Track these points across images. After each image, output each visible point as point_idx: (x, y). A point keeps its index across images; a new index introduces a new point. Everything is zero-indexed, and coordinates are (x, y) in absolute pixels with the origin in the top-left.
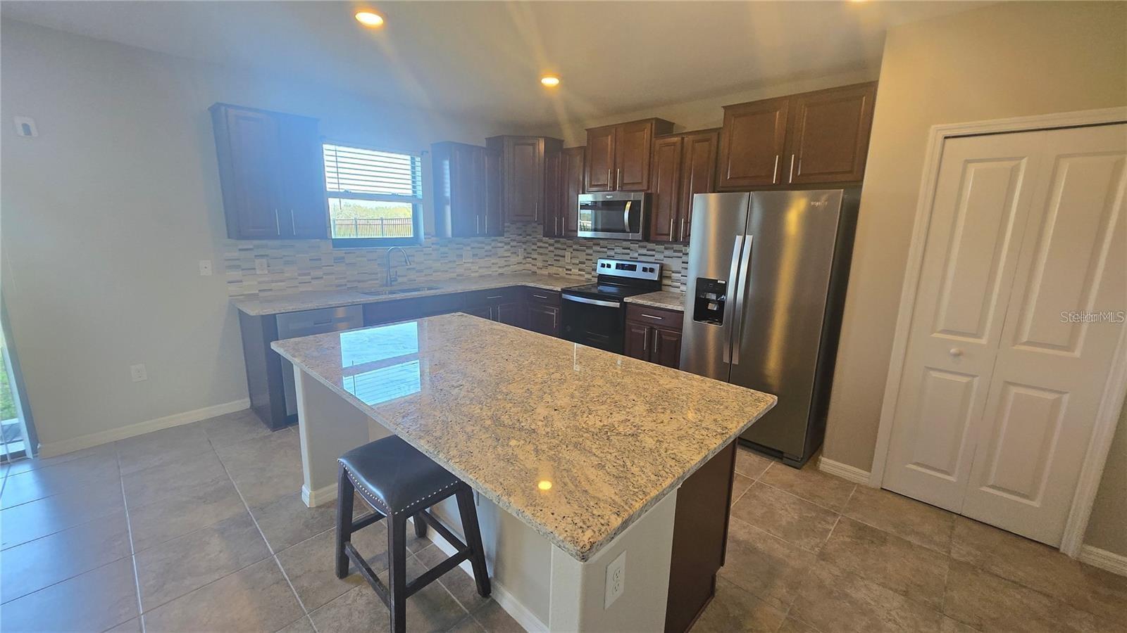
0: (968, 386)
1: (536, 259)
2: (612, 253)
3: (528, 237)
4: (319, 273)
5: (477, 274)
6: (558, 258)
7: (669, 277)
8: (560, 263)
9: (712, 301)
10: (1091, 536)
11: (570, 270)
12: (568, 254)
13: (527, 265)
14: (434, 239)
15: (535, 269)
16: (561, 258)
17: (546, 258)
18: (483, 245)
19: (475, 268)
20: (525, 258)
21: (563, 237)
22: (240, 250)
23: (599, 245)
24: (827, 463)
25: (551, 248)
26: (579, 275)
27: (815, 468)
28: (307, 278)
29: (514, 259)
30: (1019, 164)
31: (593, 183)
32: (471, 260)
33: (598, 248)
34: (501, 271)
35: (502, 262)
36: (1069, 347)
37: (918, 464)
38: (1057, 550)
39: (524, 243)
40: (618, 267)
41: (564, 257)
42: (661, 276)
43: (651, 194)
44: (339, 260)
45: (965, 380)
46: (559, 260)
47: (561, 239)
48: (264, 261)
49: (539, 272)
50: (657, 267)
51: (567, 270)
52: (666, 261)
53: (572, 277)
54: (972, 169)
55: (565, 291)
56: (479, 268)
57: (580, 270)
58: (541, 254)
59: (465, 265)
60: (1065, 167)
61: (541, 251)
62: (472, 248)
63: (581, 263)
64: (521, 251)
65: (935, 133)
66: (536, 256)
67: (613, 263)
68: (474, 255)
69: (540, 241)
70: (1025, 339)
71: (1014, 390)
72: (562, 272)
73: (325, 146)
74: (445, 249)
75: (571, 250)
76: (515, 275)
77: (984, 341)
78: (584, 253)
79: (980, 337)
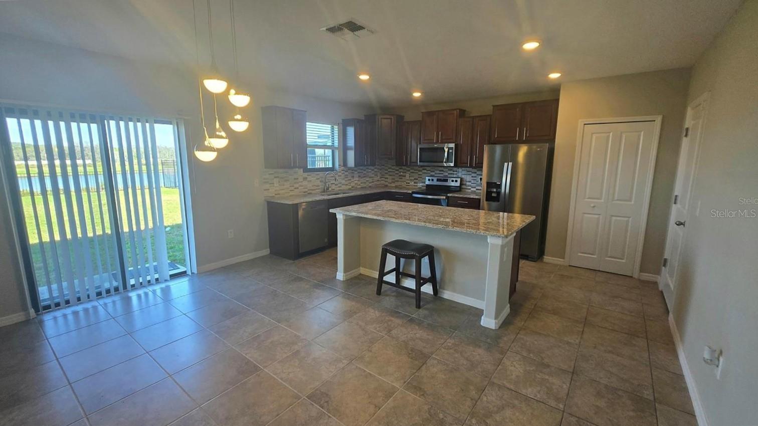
0: (598, 219)
1: (387, 178)
2: (433, 174)
3: (382, 167)
4: (297, 186)
5: (360, 187)
6: (401, 177)
7: (465, 185)
8: (403, 180)
9: (494, 192)
10: (642, 270)
11: (409, 183)
12: (407, 175)
13: (382, 182)
14: (343, 167)
15: (387, 183)
16: (403, 177)
17: (393, 177)
18: (362, 171)
19: (359, 183)
20: (381, 178)
21: (404, 166)
22: (269, 174)
23: (425, 169)
24: (547, 258)
25: (397, 172)
26: (414, 186)
27: (542, 261)
28: (293, 188)
29: (376, 179)
30: (609, 135)
31: (426, 138)
32: (357, 179)
33: (425, 171)
34: (370, 185)
35: (371, 180)
36: (630, 200)
37: (582, 253)
38: (631, 277)
39: (381, 170)
40: (438, 180)
41: (405, 176)
42: (461, 184)
43: (458, 144)
44: (305, 179)
45: (597, 216)
46: (402, 178)
47: (403, 167)
48: (278, 179)
49: (389, 185)
50: (459, 180)
51: (407, 183)
52: (463, 176)
53: (411, 187)
54: (594, 136)
55: (414, 193)
56: (361, 183)
57: (415, 183)
58: (391, 175)
59: (355, 182)
60: (624, 136)
61: (391, 173)
62: (358, 172)
63: (415, 179)
64: (379, 174)
65: (580, 123)
66: (387, 176)
67: (435, 179)
68: (359, 176)
69: (390, 168)
70: (616, 199)
71: (614, 218)
72: (404, 184)
73: (307, 123)
74: (347, 173)
75: (409, 172)
76: (377, 187)
77: (602, 201)
78: (417, 174)
79: (601, 199)
